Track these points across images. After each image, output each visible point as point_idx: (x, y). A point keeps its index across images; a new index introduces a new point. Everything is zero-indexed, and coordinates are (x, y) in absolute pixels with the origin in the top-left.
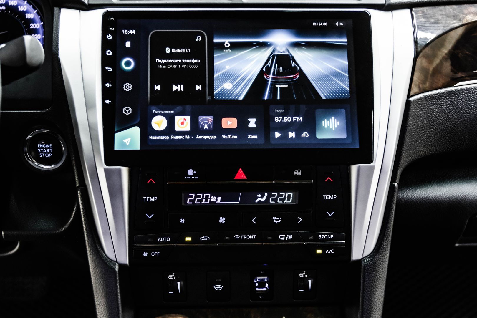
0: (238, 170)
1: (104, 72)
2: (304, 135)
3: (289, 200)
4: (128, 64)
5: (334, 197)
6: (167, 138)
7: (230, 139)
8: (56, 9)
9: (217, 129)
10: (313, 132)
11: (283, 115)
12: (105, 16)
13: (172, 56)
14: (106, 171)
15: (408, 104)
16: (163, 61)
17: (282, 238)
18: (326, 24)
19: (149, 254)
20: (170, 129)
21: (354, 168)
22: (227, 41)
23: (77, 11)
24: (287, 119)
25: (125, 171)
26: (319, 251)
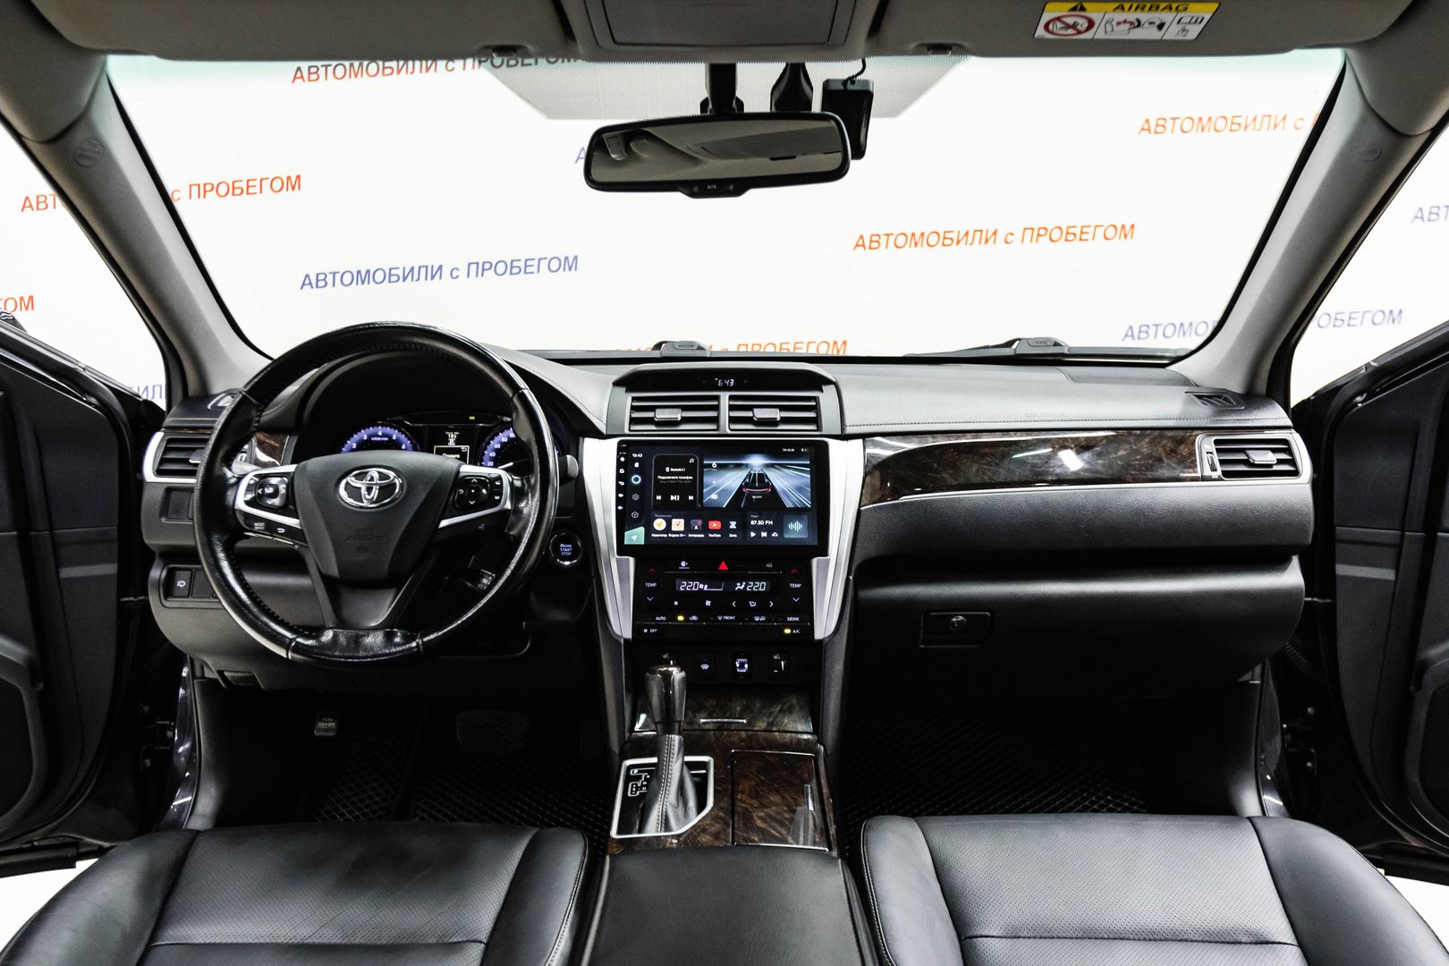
0: (721, 562)
1: (618, 485)
2: (773, 535)
3: (762, 588)
4: (636, 479)
5: (799, 586)
6: (666, 536)
7: (715, 537)
8: (581, 439)
9: (705, 529)
10: (781, 533)
11: (757, 519)
12: (620, 443)
13: (671, 474)
14: (617, 560)
15: (859, 512)
16: (663, 478)
17: (757, 619)
18: (793, 450)
19: (649, 631)
20: (668, 529)
21: (815, 561)
22: (714, 464)
23: (597, 440)
24: (761, 523)
25: (632, 560)
26: (787, 631)
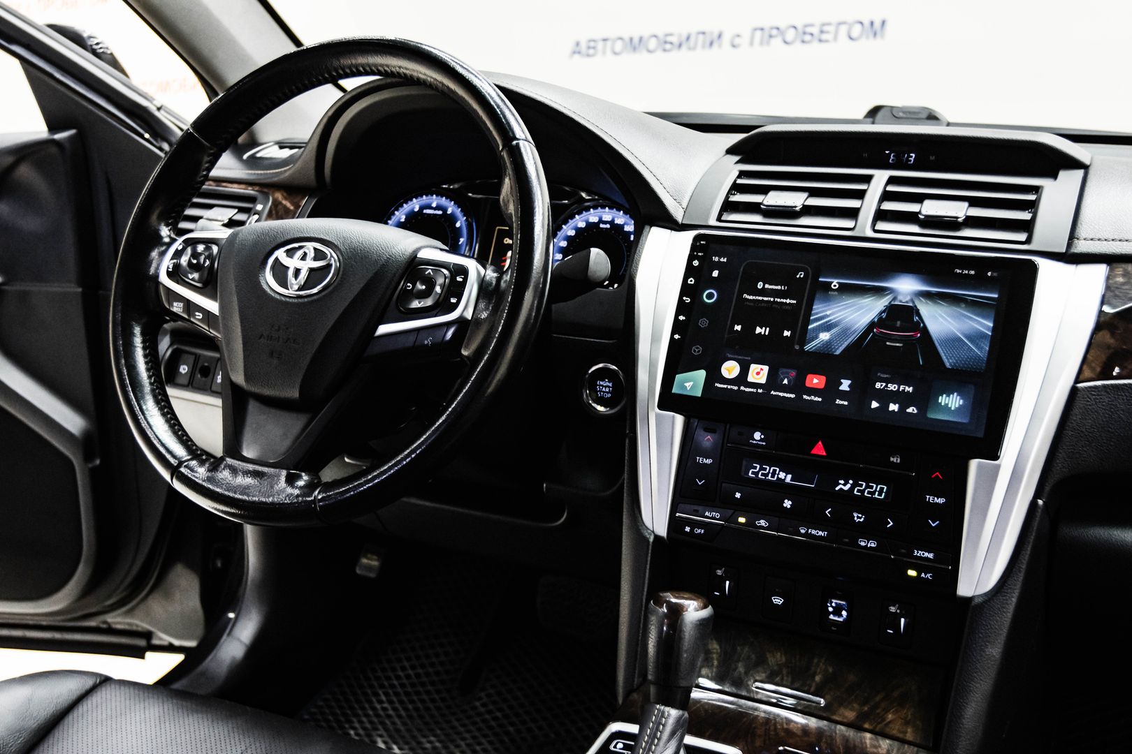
0: (818, 442)
1: (680, 301)
2: (910, 410)
3: (880, 494)
4: (710, 296)
5: (941, 501)
6: (736, 388)
7: (812, 401)
8: (647, 228)
9: (799, 386)
10: (923, 409)
11: (887, 381)
12: (697, 239)
13: (763, 292)
14: (657, 416)
15: (1074, 391)
16: (751, 297)
17: (863, 544)
18: (972, 272)
19: (692, 530)
20: (742, 378)
21: (974, 464)
22: (835, 283)
23: (668, 231)
24: (892, 387)
25: (679, 420)
26: (912, 573)
